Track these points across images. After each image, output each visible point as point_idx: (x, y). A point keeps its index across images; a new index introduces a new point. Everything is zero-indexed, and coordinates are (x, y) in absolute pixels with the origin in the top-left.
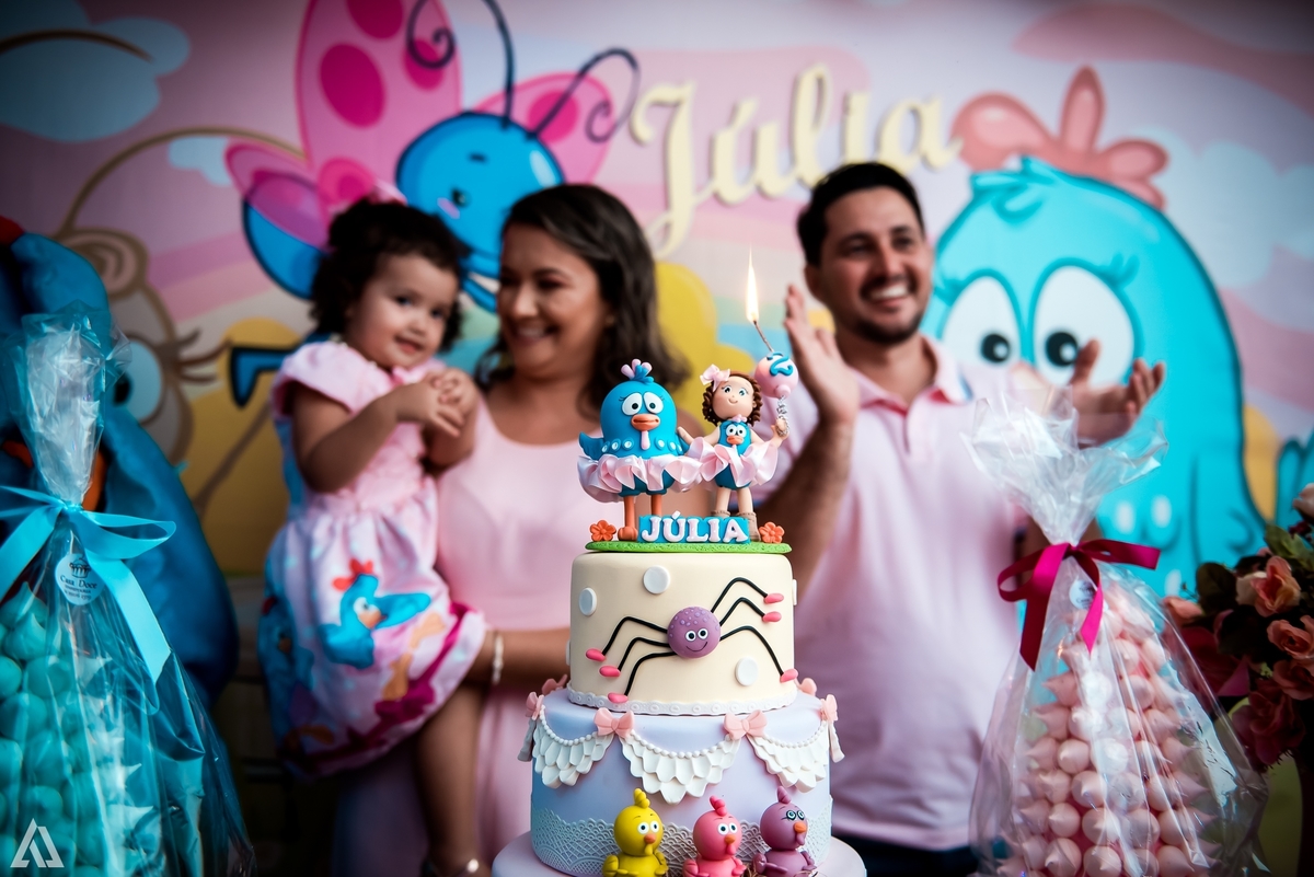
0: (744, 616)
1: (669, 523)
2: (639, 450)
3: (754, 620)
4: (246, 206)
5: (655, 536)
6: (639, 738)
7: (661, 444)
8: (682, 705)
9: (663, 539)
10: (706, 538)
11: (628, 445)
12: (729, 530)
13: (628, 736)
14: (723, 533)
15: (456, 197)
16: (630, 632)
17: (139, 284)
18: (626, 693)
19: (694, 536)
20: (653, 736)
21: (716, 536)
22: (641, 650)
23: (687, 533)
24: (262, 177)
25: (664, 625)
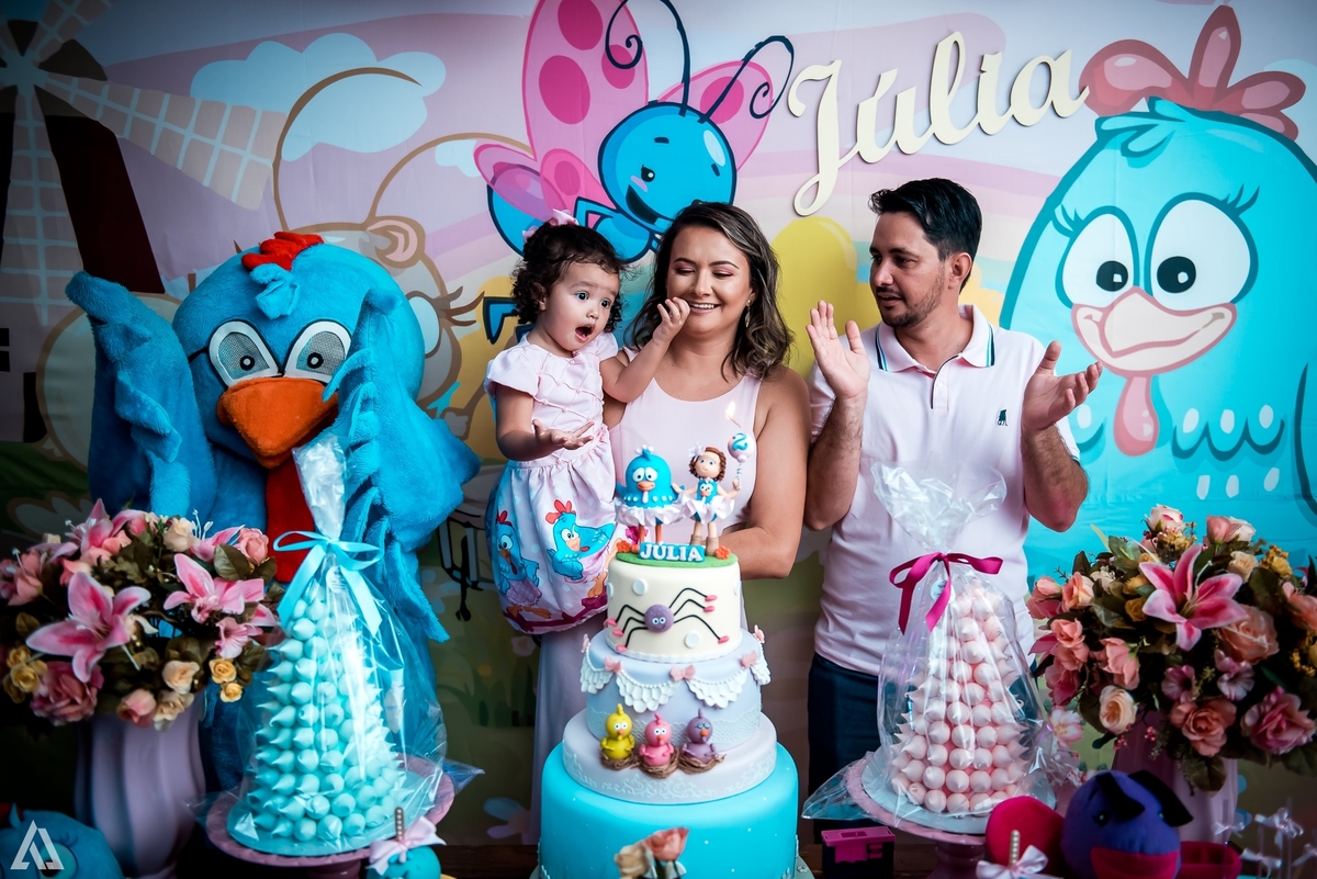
0: (691, 609)
1: (656, 548)
2: (641, 503)
3: (699, 611)
4: (490, 191)
5: (648, 555)
6: (626, 674)
7: (655, 499)
8: (653, 656)
9: (652, 557)
10: (677, 558)
11: (635, 499)
12: (691, 554)
13: (619, 673)
14: (687, 556)
15: (645, 174)
16: (627, 613)
17: (420, 255)
18: (626, 646)
19: (671, 556)
20: (634, 675)
21: (683, 557)
22: (633, 624)
23: (667, 555)
24: (501, 169)
25: (643, 612)
